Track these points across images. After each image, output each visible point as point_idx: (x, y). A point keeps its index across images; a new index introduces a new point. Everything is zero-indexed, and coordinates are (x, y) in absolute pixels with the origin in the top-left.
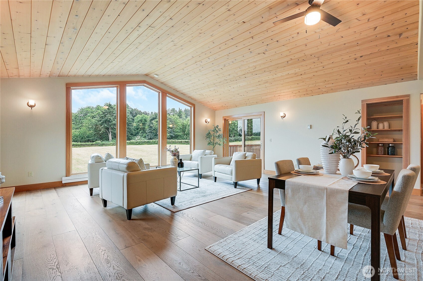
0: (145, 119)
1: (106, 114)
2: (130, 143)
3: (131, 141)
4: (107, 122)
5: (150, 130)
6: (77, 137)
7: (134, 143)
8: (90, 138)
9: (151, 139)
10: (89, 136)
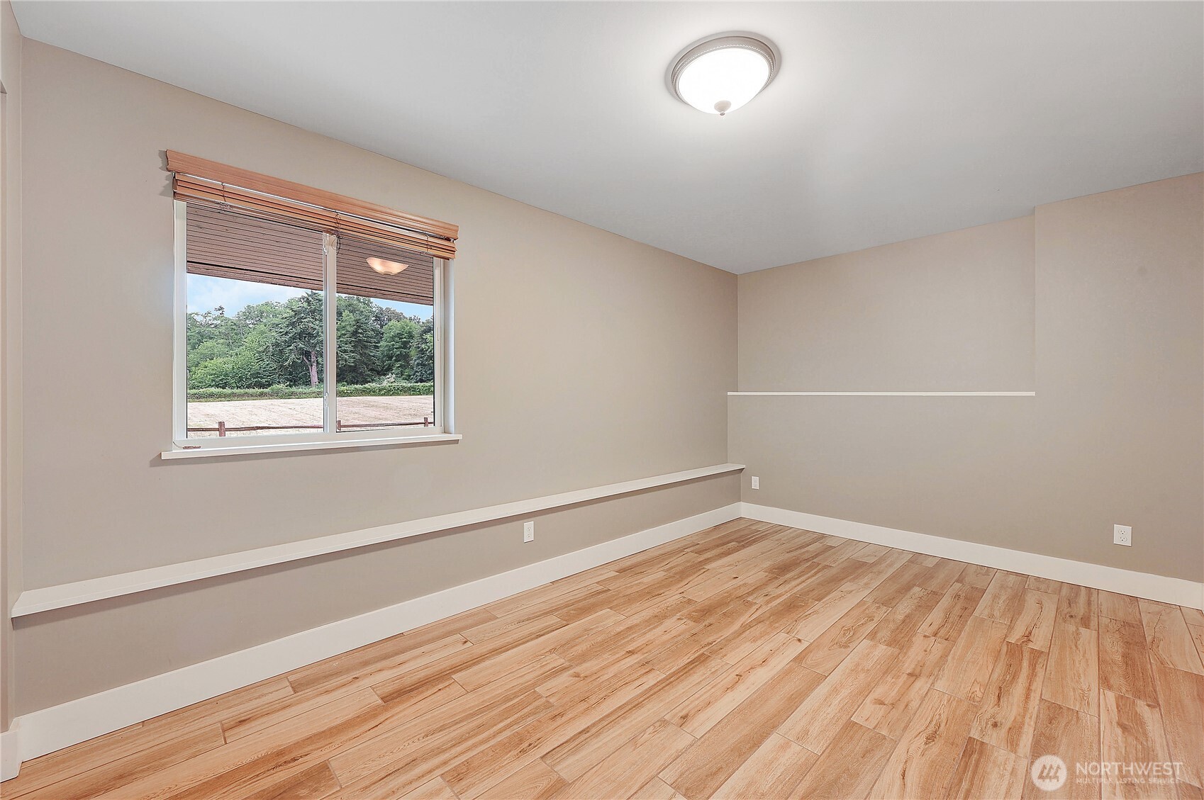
0: (409, 332)
1: (302, 315)
2: (364, 391)
3: (367, 385)
4: (305, 337)
5: (418, 358)
6: (226, 375)
7: (374, 392)
8: (262, 378)
9: (421, 381)
10: (258, 373)
